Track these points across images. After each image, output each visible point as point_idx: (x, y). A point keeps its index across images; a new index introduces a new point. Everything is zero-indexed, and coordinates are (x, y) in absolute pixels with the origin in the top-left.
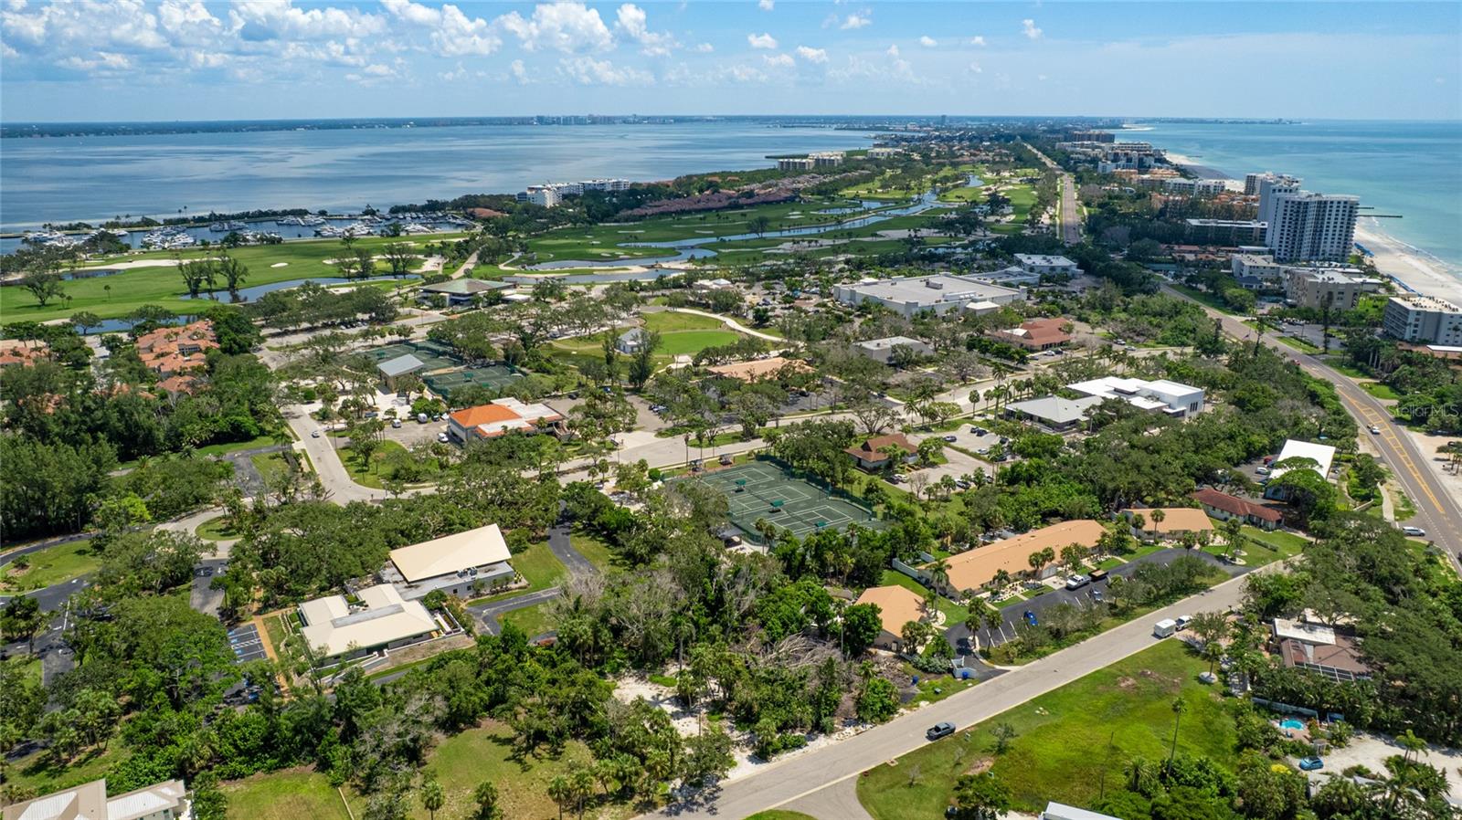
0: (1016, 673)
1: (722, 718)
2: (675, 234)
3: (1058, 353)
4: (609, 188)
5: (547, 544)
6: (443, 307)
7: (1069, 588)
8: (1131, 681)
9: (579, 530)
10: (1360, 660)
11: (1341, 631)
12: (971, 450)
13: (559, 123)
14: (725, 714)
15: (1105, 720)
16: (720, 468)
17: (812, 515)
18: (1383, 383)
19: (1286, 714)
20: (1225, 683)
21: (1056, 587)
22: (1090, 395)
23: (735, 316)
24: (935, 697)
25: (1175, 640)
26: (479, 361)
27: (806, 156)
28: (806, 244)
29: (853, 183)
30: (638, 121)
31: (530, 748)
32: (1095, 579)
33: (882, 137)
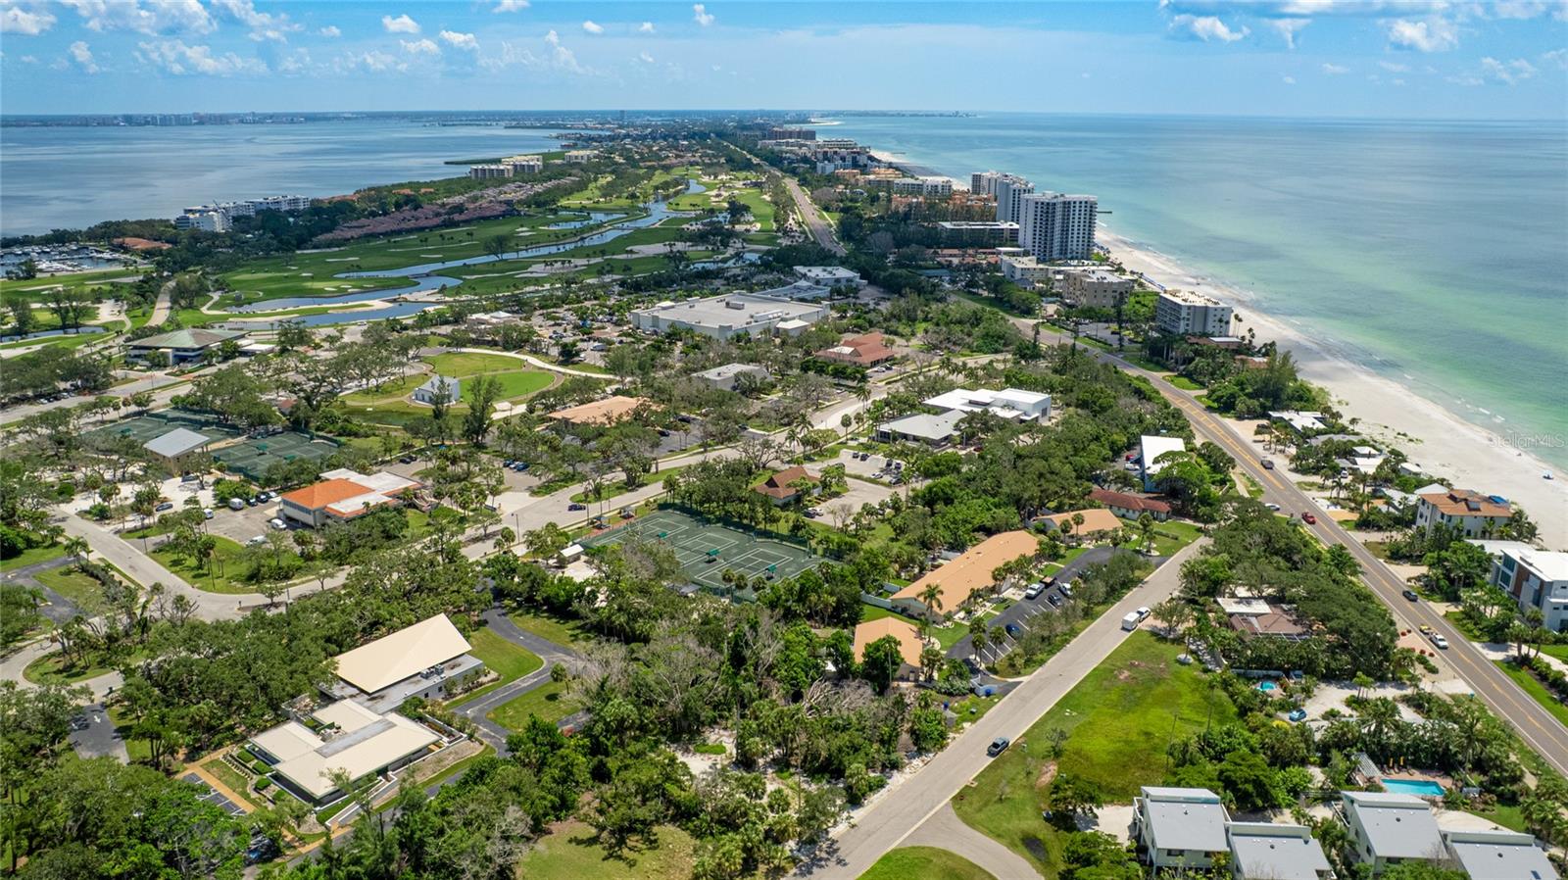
0: (1029, 682)
1: (792, 775)
2: (397, 260)
3: (888, 369)
4: (285, 207)
5: (487, 628)
6: (165, 366)
7: (1029, 597)
8: (1126, 673)
9: (515, 609)
10: (1295, 623)
11: (1271, 601)
12: (866, 475)
13: (155, 124)
14: (792, 770)
15: (1127, 710)
16: (624, 523)
17: (749, 560)
18: (1180, 375)
19: (1259, 679)
20: (1200, 661)
21: (1018, 598)
22: (949, 410)
23: (535, 352)
24: (972, 717)
25: (1140, 631)
26: (261, 429)
27: (498, 161)
28: (559, 265)
29: (568, 192)
30: (260, 119)
31: (621, 842)
32: (1047, 585)
33: (566, 137)
